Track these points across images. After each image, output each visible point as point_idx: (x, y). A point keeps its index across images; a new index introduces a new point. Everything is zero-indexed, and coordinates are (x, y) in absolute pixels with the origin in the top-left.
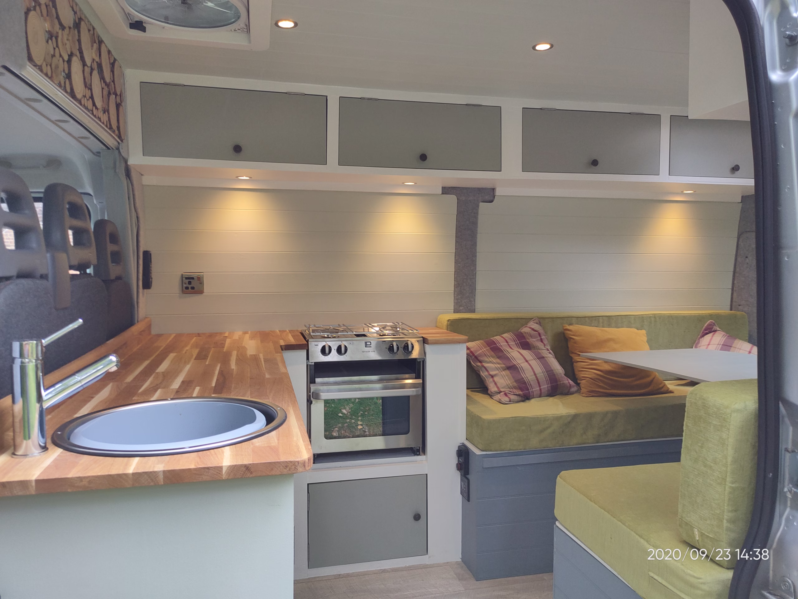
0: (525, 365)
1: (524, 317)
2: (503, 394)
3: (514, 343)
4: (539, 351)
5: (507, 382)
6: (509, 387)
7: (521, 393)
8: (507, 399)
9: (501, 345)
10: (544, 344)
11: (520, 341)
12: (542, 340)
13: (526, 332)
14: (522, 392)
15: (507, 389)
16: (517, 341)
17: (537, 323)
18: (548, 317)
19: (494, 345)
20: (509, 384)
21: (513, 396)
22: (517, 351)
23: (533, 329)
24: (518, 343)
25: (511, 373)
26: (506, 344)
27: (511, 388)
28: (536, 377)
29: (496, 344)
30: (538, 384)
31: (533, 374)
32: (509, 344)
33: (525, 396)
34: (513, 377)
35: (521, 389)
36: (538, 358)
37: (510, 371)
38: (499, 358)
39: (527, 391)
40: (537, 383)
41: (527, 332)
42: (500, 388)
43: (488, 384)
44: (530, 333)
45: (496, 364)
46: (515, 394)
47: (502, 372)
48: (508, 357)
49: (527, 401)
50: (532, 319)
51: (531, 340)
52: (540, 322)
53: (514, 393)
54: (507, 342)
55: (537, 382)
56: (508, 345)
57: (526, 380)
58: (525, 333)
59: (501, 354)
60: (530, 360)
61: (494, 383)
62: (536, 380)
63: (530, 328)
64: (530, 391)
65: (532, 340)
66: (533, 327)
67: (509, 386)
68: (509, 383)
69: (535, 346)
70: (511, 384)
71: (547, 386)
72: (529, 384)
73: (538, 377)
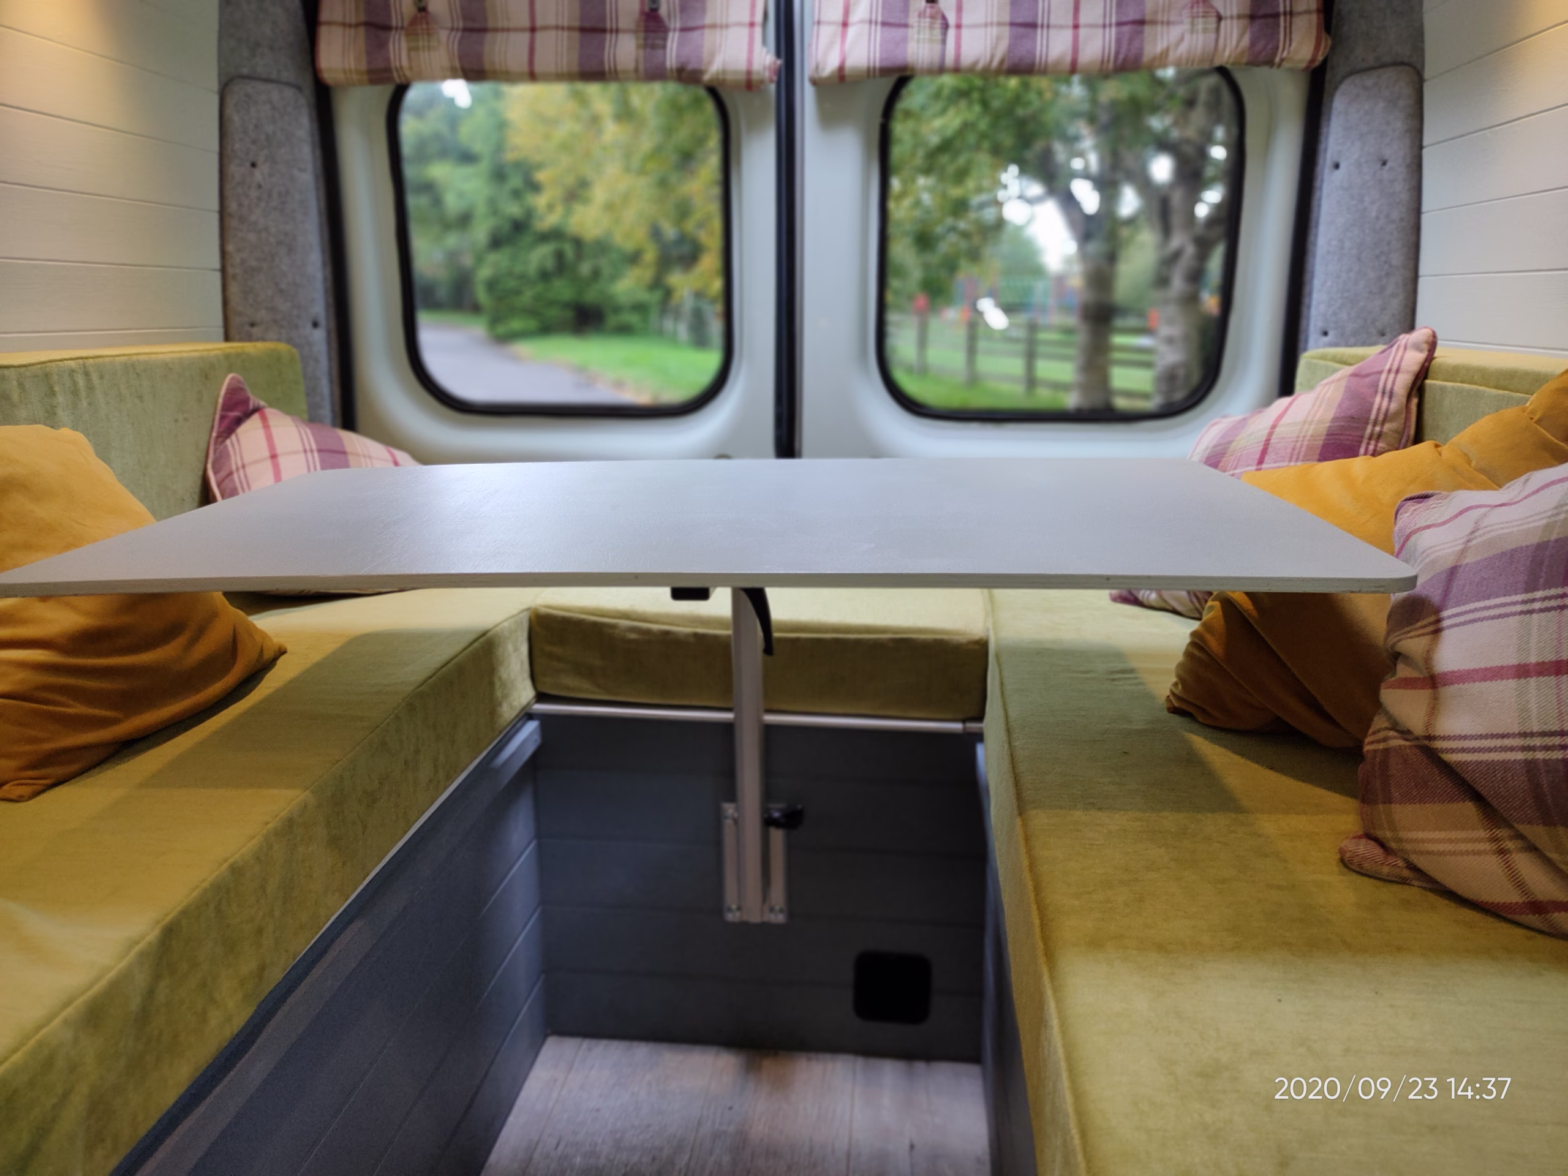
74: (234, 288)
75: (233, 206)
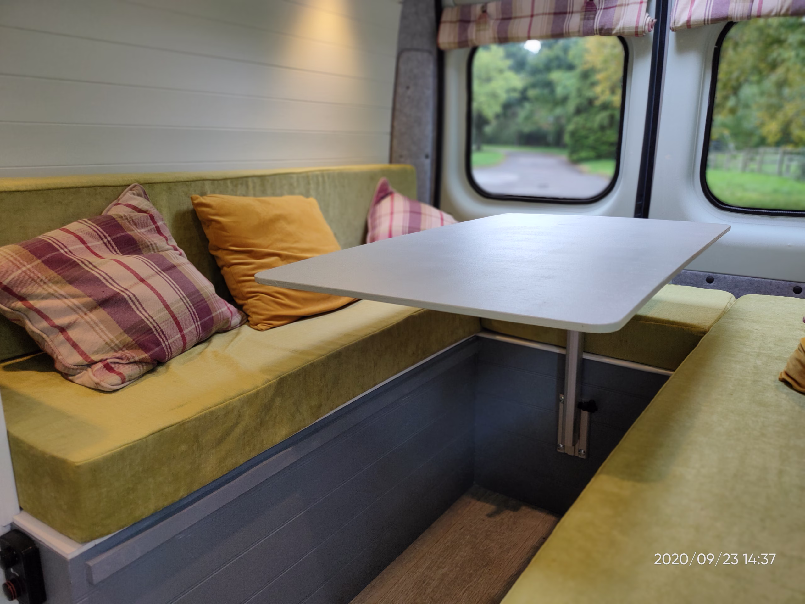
0: (140, 290)
1: (108, 184)
2: (100, 368)
3: (101, 242)
4: (161, 253)
5: (104, 336)
6: (112, 348)
7: (145, 355)
8: (114, 379)
9: (70, 251)
10: (165, 237)
11: (114, 237)
12: (158, 230)
13: (122, 215)
14: (146, 353)
15: (106, 352)
16: (106, 238)
17: (139, 195)
18: (161, 181)
19: (54, 254)
20: (111, 340)
21: (128, 366)
22: (114, 260)
23: (135, 208)
24: (108, 241)
25: (110, 314)
26: (83, 246)
27: (117, 349)
28: (171, 312)
29: (58, 250)
30: (176, 328)
31: (162, 306)
32: (89, 245)
33: (155, 360)
34: (119, 323)
35: (143, 347)
36: (163, 271)
37: (108, 309)
38: (71, 282)
39: (157, 349)
40: (175, 325)
41: (125, 216)
42: (88, 354)
43: (55, 349)
44: (131, 218)
45: (66, 298)
46: (132, 360)
47: (86, 314)
48: (96, 277)
49: (161, 369)
50: (129, 185)
51: (136, 231)
52: (145, 193)
53: (128, 359)
54: (83, 242)
55: (173, 322)
56: (88, 248)
57: (151, 322)
58: (121, 217)
59: (74, 273)
60: (149, 277)
61: (68, 345)
62: (172, 319)
63: (129, 206)
64: (163, 345)
65: (139, 231)
66: (134, 203)
67: (113, 345)
68: (112, 337)
69: (149, 244)
70: (117, 339)
71: (193, 326)
72: (159, 330)
73: (175, 312)
75: (398, 106)
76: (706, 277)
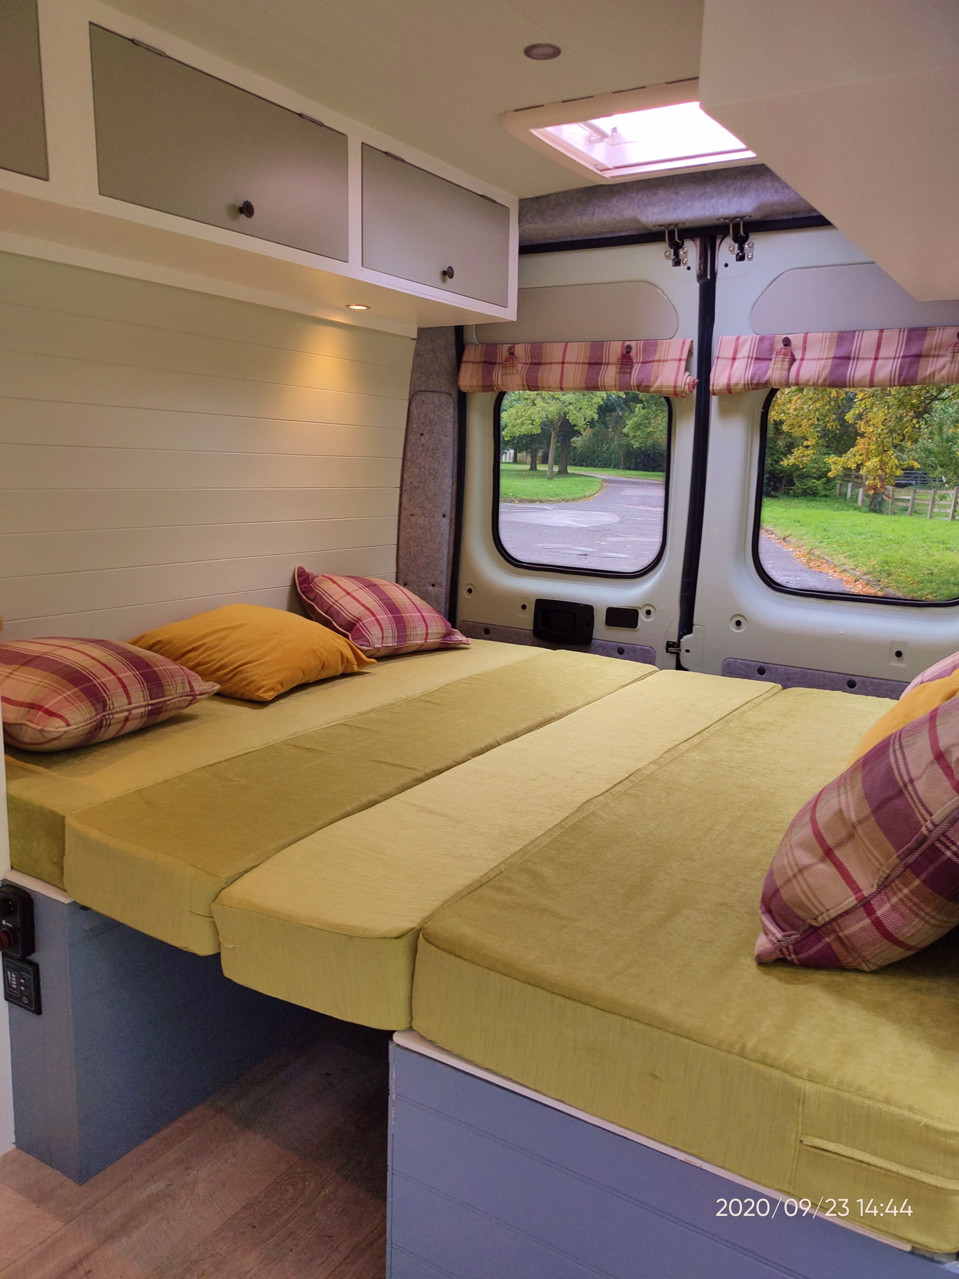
74: (405, 496)
75: (409, 455)
76: (758, 667)
